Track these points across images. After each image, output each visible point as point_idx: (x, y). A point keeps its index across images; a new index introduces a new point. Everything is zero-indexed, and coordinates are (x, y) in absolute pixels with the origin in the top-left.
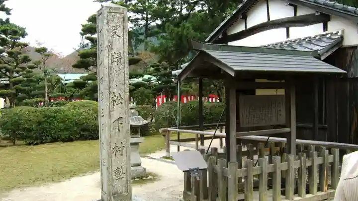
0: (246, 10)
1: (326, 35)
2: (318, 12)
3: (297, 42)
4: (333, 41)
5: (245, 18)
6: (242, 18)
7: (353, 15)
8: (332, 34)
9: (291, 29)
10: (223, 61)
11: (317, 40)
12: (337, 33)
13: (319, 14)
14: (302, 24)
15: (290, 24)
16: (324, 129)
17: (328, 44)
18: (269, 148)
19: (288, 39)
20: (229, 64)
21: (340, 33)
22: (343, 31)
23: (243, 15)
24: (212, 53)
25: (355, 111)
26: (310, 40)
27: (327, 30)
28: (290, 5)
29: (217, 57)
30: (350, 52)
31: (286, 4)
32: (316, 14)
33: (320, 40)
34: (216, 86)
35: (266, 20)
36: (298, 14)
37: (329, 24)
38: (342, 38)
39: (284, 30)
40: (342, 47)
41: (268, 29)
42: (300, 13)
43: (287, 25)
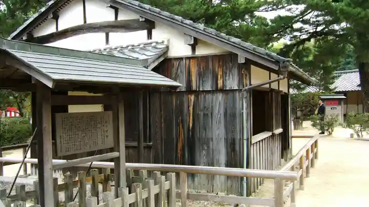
0: (58, 9)
1: (151, 43)
2: (142, 17)
3: (118, 49)
4: (159, 50)
5: (56, 18)
6: (53, 18)
7: (181, 24)
8: (157, 43)
9: (111, 34)
10: (35, 65)
11: (141, 49)
12: (163, 42)
13: (144, 20)
14: (123, 30)
15: (110, 29)
16: (149, 147)
17: (155, 53)
18: (91, 177)
19: (108, 46)
20: (44, 71)
21: (166, 43)
22: (168, 41)
23: (54, 13)
24: (19, 54)
25: (181, 127)
26: (133, 48)
27: (151, 39)
28: (111, 7)
29: (26, 60)
30: (176, 63)
31: (106, 5)
32: (140, 20)
33: (144, 49)
34: (16, 98)
35: (81, 23)
36: (119, 19)
37: (154, 32)
38: (168, 47)
39: (103, 35)
40: (168, 58)
41: (84, 33)
42: (122, 17)
43: (107, 30)
